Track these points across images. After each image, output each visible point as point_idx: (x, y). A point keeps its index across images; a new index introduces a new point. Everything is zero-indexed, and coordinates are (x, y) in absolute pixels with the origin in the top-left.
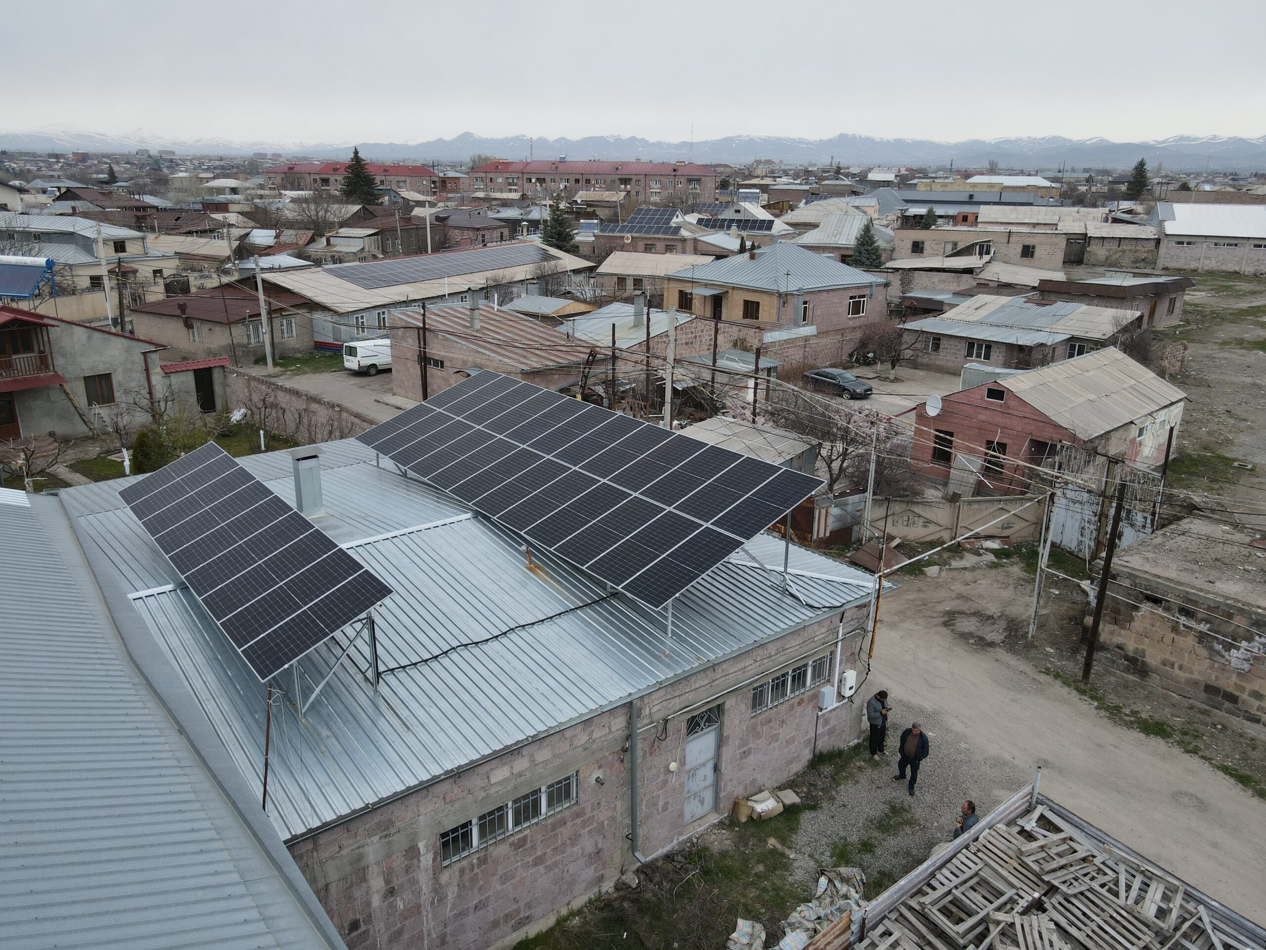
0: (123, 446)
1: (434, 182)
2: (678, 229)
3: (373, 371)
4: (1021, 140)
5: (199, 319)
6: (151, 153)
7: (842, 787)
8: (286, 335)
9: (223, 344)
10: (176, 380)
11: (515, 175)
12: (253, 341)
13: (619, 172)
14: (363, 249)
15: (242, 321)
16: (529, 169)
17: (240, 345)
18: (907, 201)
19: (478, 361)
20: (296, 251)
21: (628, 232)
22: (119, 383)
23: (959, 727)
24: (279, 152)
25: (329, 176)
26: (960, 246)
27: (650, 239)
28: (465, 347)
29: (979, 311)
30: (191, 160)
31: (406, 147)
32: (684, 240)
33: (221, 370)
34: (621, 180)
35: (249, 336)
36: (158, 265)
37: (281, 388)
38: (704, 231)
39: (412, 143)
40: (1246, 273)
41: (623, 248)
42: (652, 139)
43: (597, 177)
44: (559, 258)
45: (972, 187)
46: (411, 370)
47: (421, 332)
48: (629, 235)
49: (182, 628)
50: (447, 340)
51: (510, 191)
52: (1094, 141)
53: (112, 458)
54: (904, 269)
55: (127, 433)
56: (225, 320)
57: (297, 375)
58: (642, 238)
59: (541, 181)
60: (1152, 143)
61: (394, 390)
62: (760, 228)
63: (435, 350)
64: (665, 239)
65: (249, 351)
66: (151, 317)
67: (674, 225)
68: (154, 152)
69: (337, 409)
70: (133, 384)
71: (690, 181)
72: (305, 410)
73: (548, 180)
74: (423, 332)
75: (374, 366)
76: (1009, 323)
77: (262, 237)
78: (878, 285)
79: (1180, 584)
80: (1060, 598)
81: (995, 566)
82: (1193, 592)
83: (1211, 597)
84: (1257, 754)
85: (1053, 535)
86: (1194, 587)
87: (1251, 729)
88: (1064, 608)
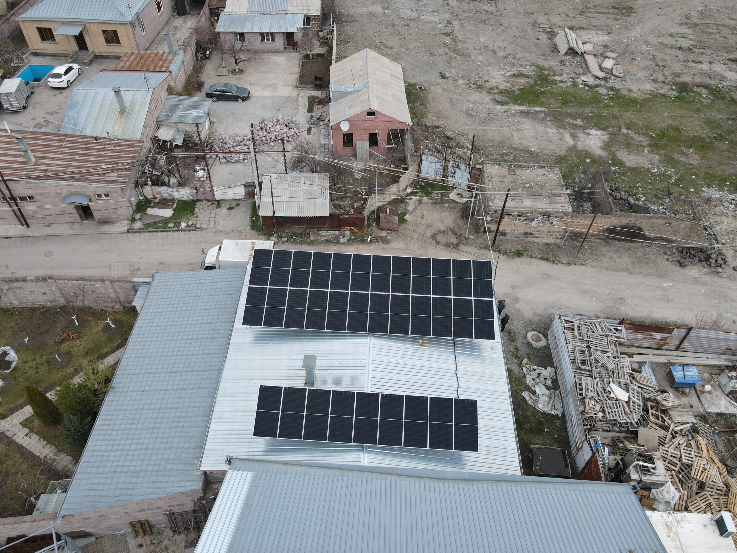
19: (73, 190)
28: (55, 185)
29: (241, 2)
50: (32, 183)
63: (20, 191)
69: (51, 281)
72: (8, 289)
79: (516, 208)
80: (450, 208)
81: (420, 202)
82: (521, 209)
83: (526, 209)
84: (541, 247)
85: (423, 175)
86: (520, 208)
87: (536, 240)
88: (456, 213)
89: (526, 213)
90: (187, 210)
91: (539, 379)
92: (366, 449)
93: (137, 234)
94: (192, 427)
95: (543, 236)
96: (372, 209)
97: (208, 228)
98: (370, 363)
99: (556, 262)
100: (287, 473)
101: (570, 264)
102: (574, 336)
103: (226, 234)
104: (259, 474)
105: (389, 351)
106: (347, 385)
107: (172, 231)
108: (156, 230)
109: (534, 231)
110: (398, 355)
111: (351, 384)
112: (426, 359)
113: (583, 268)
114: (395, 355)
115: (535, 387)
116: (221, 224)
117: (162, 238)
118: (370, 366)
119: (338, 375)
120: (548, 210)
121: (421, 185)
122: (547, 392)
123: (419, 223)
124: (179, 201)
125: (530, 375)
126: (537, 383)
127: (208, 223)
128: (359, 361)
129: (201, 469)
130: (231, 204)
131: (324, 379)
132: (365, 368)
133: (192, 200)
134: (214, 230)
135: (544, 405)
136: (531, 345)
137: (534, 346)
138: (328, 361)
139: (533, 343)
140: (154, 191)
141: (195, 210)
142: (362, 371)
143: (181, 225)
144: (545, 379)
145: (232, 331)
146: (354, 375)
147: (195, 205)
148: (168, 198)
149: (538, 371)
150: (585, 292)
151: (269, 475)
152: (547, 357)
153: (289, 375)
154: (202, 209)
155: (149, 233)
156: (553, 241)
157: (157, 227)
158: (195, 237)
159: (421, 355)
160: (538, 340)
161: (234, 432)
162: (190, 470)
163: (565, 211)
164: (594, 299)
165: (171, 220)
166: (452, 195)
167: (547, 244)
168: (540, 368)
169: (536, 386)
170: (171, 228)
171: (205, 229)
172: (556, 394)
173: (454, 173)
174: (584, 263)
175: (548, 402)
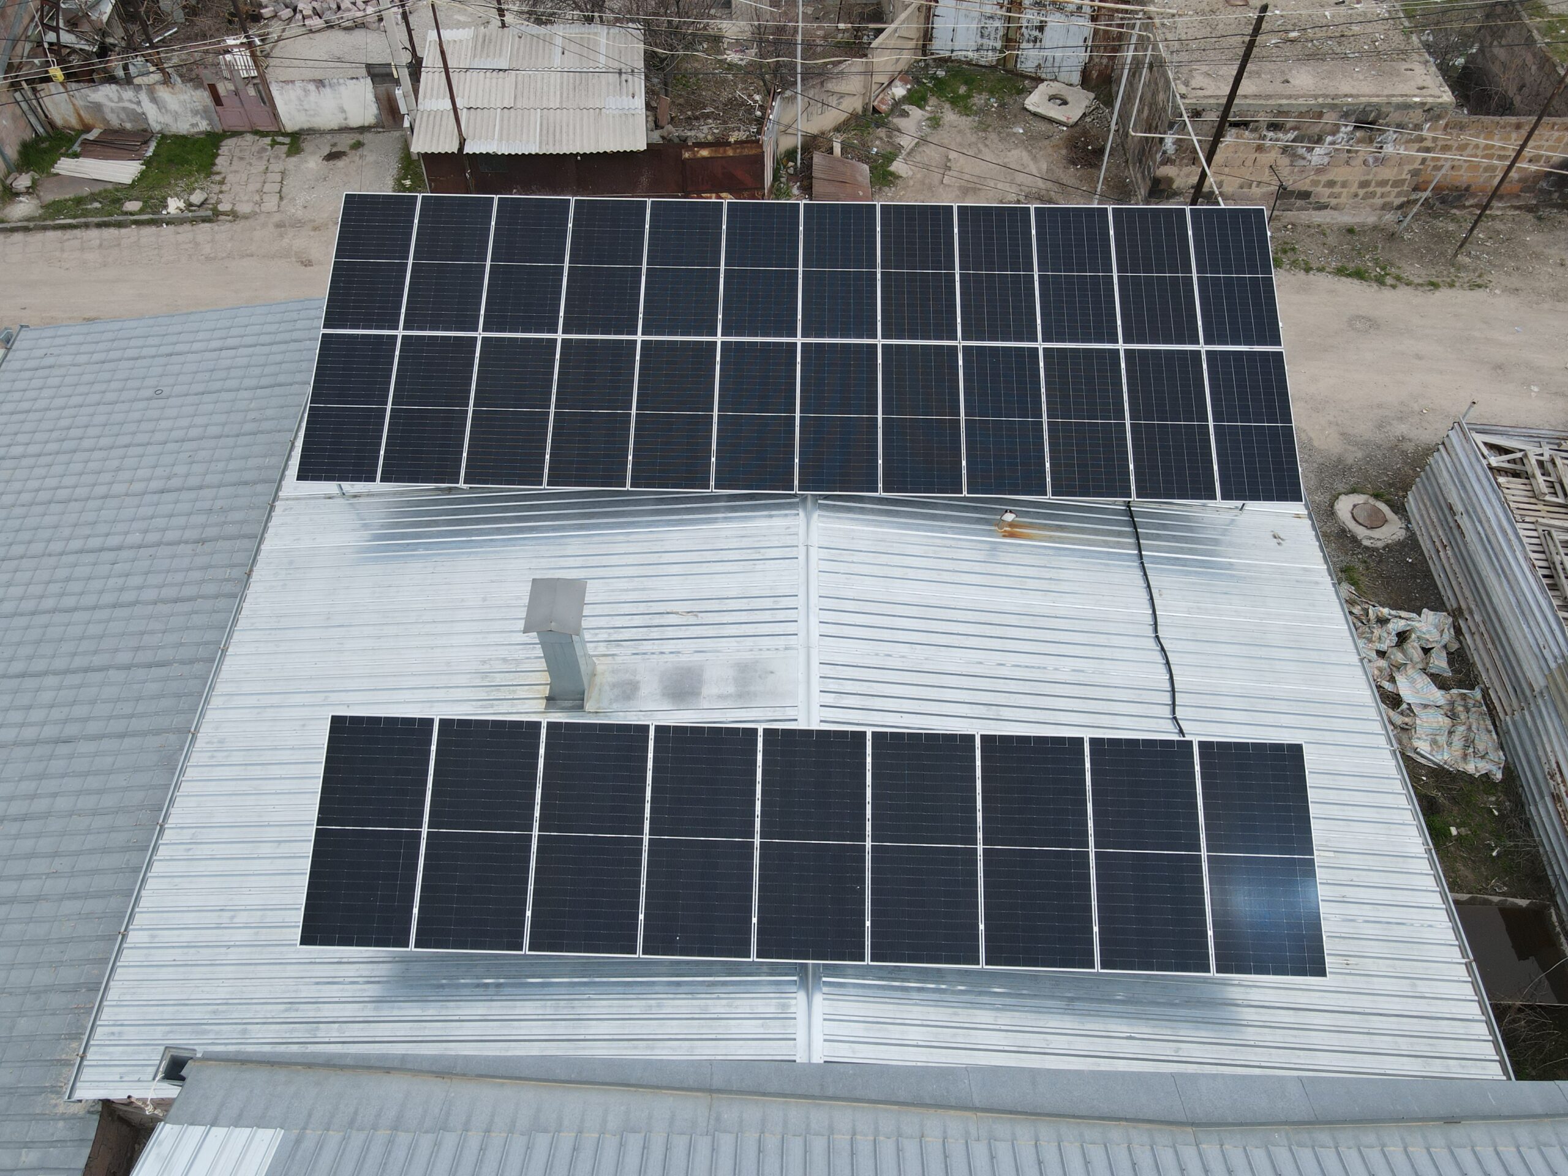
79: (1269, 97)
80: (1032, 138)
81: (935, 122)
82: (1284, 102)
83: (1301, 101)
84: (1332, 240)
85: (941, 45)
86: (1281, 97)
87: (1318, 217)
88: (1050, 150)
89: (1301, 114)
90: (187, 162)
91: (1404, 652)
92: (817, 977)
93: (18, 237)
94: (74, 896)
95: (1343, 200)
96: (787, 143)
97: (256, 213)
98: (814, 609)
99: (1389, 280)
100: (445, 1128)
101: (1435, 286)
102: (1535, 495)
103: (315, 229)
104: (312, 1135)
105: (884, 559)
106: (722, 697)
107: (137, 223)
108: (83, 220)
109: (1315, 183)
110: (921, 574)
111: (740, 696)
112: (1031, 584)
113: (1479, 294)
114: (911, 574)
115: (1392, 680)
116: (300, 202)
117: (101, 245)
118: (814, 621)
119: (683, 658)
120: (1375, 100)
121: (934, 77)
122: (1438, 696)
123: (936, 182)
124: (164, 137)
125: (1370, 641)
126: (1399, 667)
127: (257, 198)
128: (768, 603)
129: (78, 1095)
130: (334, 145)
131: (628, 676)
132: (790, 628)
133: (208, 134)
134: (277, 218)
135: (1434, 742)
136: (1354, 540)
137: (1366, 543)
138: (642, 608)
139: (1361, 532)
140: (79, 103)
141: (219, 160)
142: (781, 642)
143: (166, 207)
144: (1426, 651)
145: (272, 508)
146: (747, 656)
147: (218, 148)
148: (128, 126)
149: (1399, 625)
150: (1499, 367)
151: (357, 1139)
152: (1415, 577)
153: (486, 668)
154: (241, 159)
155: (59, 233)
156: (1371, 219)
157: (86, 213)
158: (212, 241)
159: (1012, 570)
160: (1376, 521)
161: (242, 918)
162: (42, 1090)
163: (1430, 100)
164: (1536, 389)
165: (135, 193)
166: (1036, 101)
167: (1351, 231)
168: (1403, 614)
169: (1400, 679)
170: (131, 214)
171: (246, 217)
172: (1471, 702)
173: (1041, 29)
174: (1479, 281)
175: (1450, 733)
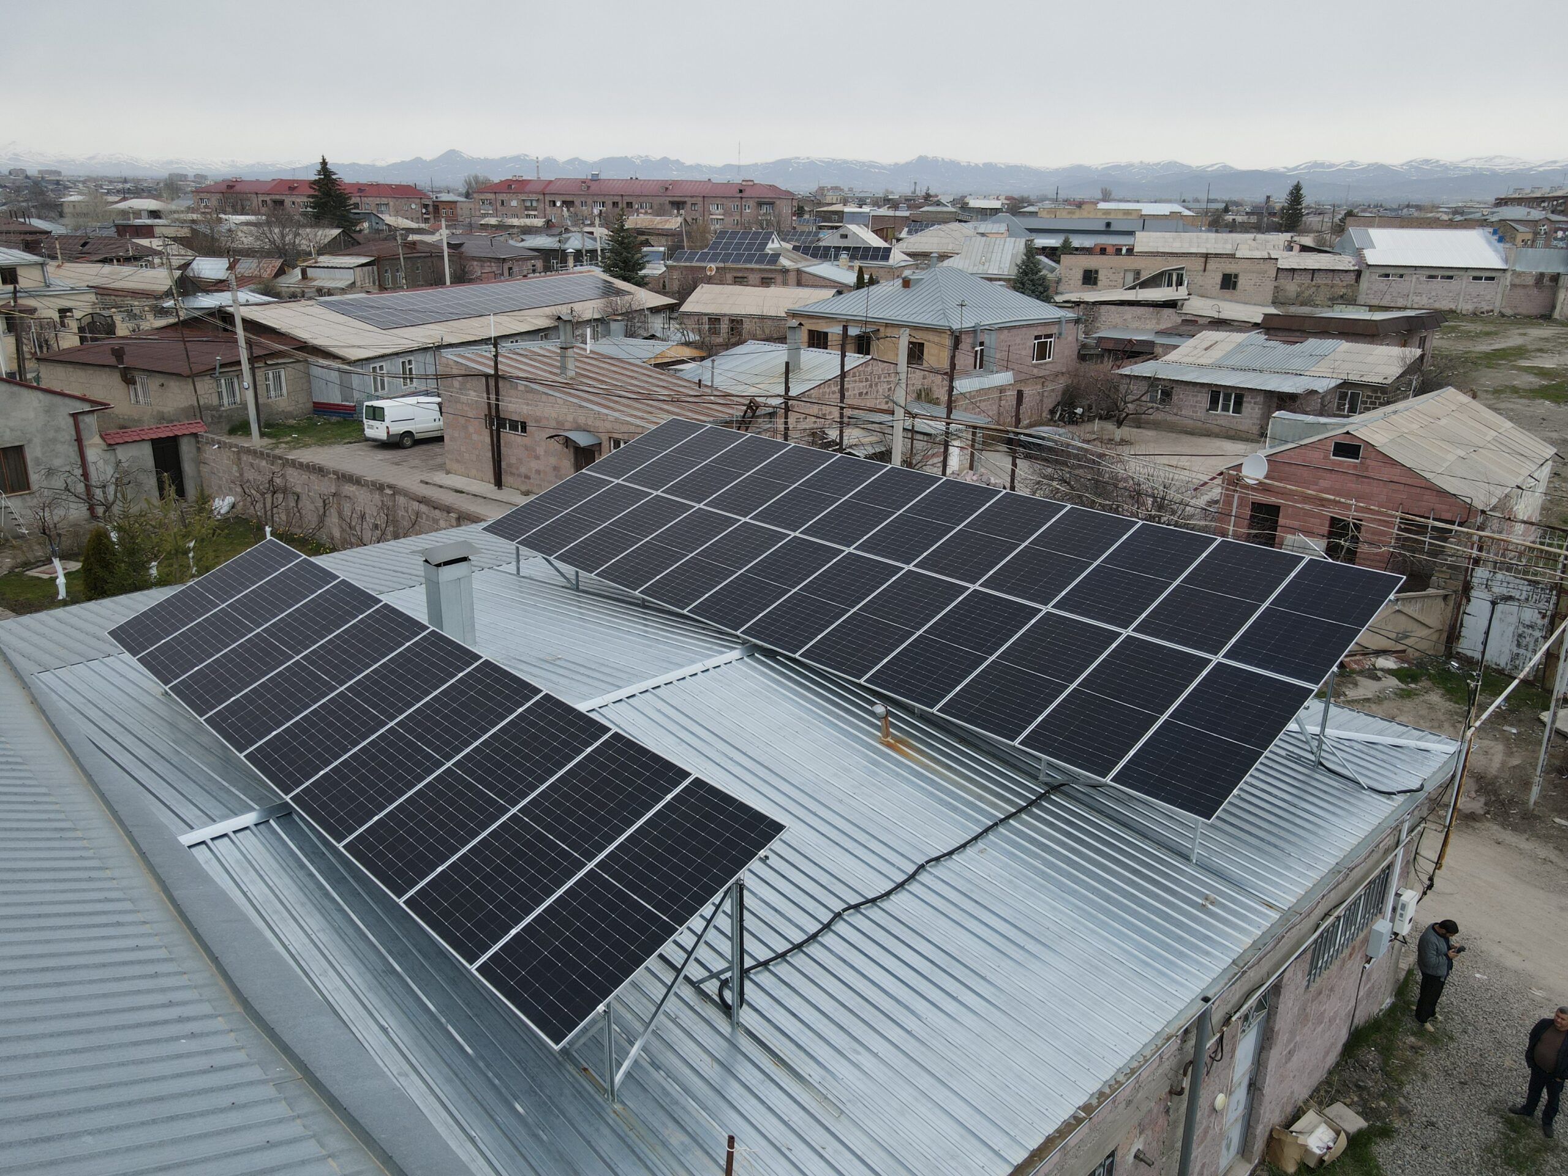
0: (54, 554)
1: (426, 206)
2: (776, 257)
3: (407, 441)
4: (1132, 165)
5: (144, 370)
6: (29, 174)
7: (1408, 1088)
8: (272, 393)
9: (182, 406)
10: (123, 454)
11: (534, 197)
12: (225, 401)
13: (669, 193)
14: (354, 283)
15: (210, 372)
16: (551, 189)
17: (209, 408)
18: (1031, 230)
19: (582, 420)
20: (262, 286)
21: (711, 261)
22: (38, 461)
23: (1512, 961)
24: (204, 173)
25: (283, 197)
26: (1144, 277)
27: (740, 270)
28: (560, 401)
29: (1209, 352)
30: (84, 182)
31: (373, 168)
32: (785, 271)
33: (193, 440)
34: (673, 203)
35: (220, 394)
36: (66, 303)
37: (293, 464)
38: (806, 260)
39: (381, 163)
40: (1464, 312)
41: (709, 280)
42: (689, 162)
43: (641, 199)
44: (629, 293)
45: (1104, 214)
46: (475, 437)
47: (492, 383)
48: (713, 266)
49: (303, 904)
50: (532, 391)
51: (528, 216)
52: (1216, 167)
53: (33, 573)
54: (1087, 303)
55: (59, 535)
56: (186, 371)
57: (295, 448)
58: (730, 269)
59: (568, 204)
60: (1283, 170)
61: (448, 466)
62: (874, 258)
63: (513, 406)
64: (760, 270)
65: (220, 416)
66: (70, 369)
67: (771, 252)
68: (33, 171)
69: (389, 492)
70: (57, 462)
71: (760, 204)
72: (334, 495)
73: (577, 203)
74: (495, 380)
75: (408, 434)
76: (1257, 365)
77: (210, 268)
78: (1068, 321)
81: (1406, 694)
112: (854, 775)
